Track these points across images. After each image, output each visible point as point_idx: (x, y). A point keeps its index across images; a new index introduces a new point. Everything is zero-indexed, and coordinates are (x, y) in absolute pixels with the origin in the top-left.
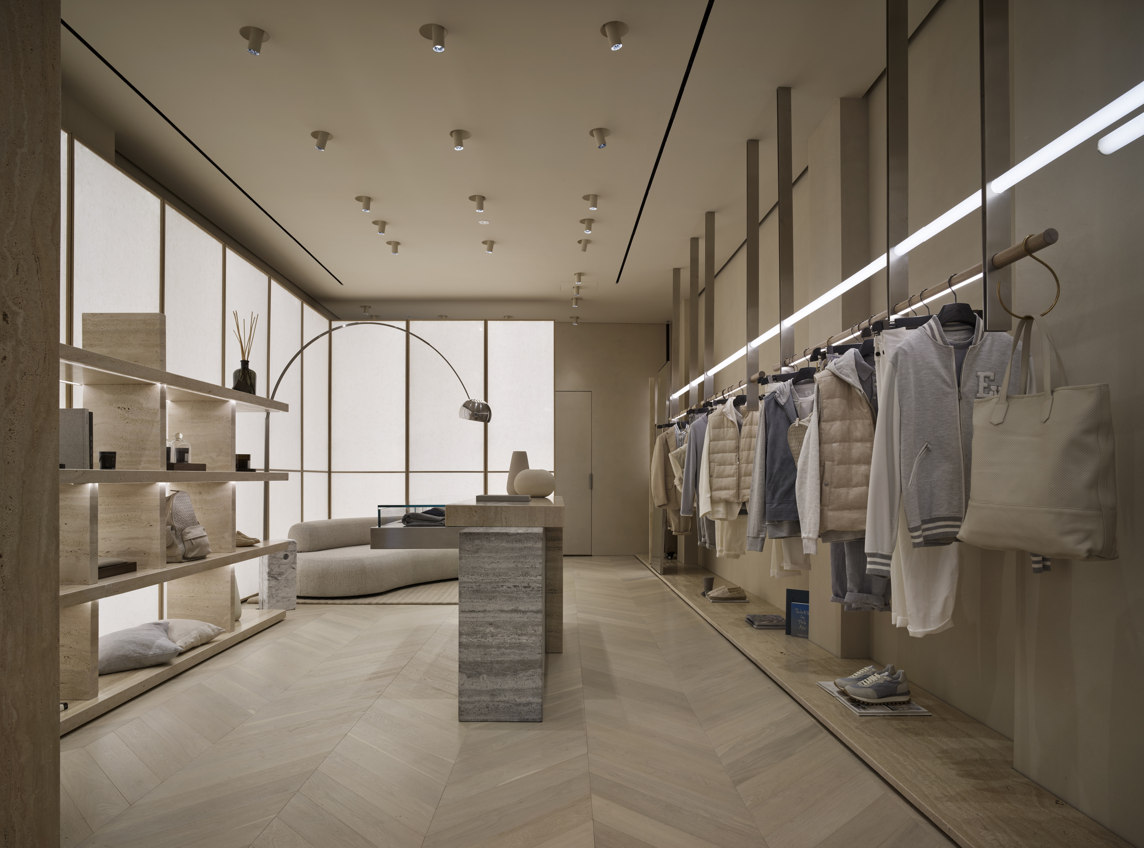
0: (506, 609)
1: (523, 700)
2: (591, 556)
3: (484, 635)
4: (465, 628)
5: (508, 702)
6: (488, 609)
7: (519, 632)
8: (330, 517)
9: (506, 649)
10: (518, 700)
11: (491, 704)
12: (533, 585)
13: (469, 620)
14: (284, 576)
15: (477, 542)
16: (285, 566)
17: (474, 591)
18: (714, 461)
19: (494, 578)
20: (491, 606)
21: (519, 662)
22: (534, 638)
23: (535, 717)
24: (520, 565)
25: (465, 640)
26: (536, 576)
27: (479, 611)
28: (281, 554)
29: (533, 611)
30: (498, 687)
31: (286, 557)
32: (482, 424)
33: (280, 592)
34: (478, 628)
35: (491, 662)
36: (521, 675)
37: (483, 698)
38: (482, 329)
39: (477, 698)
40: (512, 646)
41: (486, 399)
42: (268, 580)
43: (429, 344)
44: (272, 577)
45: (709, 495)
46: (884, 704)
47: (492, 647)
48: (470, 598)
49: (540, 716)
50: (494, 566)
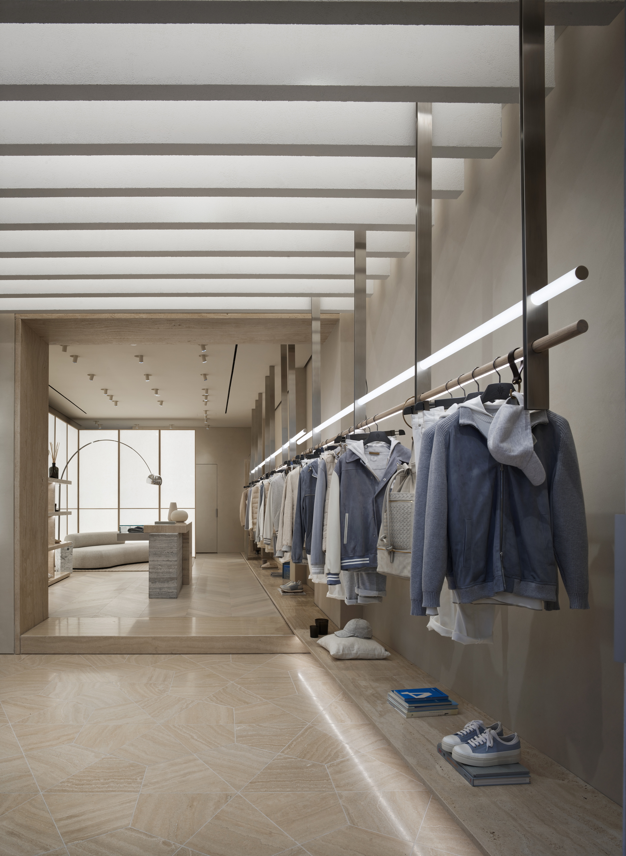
0: (165, 560)
1: (171, 591)
2: (217, 553)
3: (157, 569)
4: (151, 566)
5: (165, 592)
6: (159, 560)
7: (169, 568)
8: (78, 532)
9: (165, 573)
10: (169, 591)
11: (160, 592)
12: (174, 552)
13: (152, 564)
14: (67, 558)
15: (155, 537)
16: (68, 553)
17: (154, 554)
18: (254, 507)
19: (161, 550)
20: (159, 559)
21: (169, 578)
22: (174, 570)
23: (175, 597)
24: (169, 545)
25: (151, 571)
26: (175, 549)
27: (156, 561)
28: (66, 548)
29: (174, 561)
30: (162, 587)
31: (68, 549)
32: (158, 486)
33: (66, 565)
34: (155, 567)
35: (160, 578)
36: (170, 582)
37: (157, 590)
38: (158, 435)
39: (155, 590)
40: (167, 573)
41: (160, 474)
42: (61, 560)
43: (132, 448)
44: (62, 558)
45: (252, 521)
46: (293, 592)
47: (160, 573)
48: (153, 557)
49: (176, 596)
50: (161, 545)
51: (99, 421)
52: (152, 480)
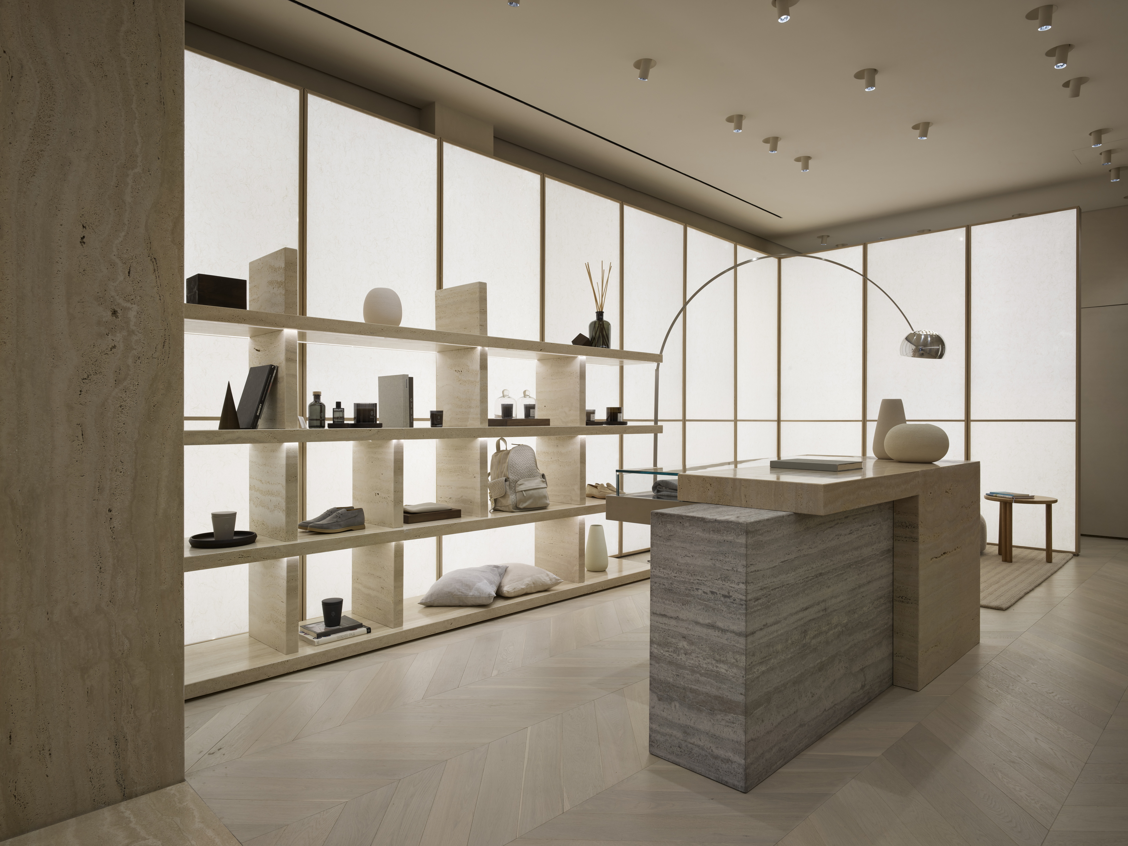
0: (701, 621)
1: (722, 753)
3: (676, 650)
4: (656, 635)
5: (703, 749)
6: (681, 616)
7: (717, 657)
9: (701, 675)
10: (716, 751)
11: (685, 743)
12: (735, 595)
13: (661, 626)
15: (669, 526)
19: (688, 577)
20: (685, 613)
21: (716, 698)
22: (732, 671)
23: (736, 783)
24: (718, 565)
26: (738, 584)
27: (671, 617)
29: (733, 632)
30: (693, 724)
34: (670, 639)
35: (684, 688)
36: (720, 717)
37: (675, 732)
38: (963, 239)
39: (668, 730)
40: (708, 674)
48: (662, 598)
49: (743, 784)
50: (688, 560)
51: (828, 236)
52: (914, 347)
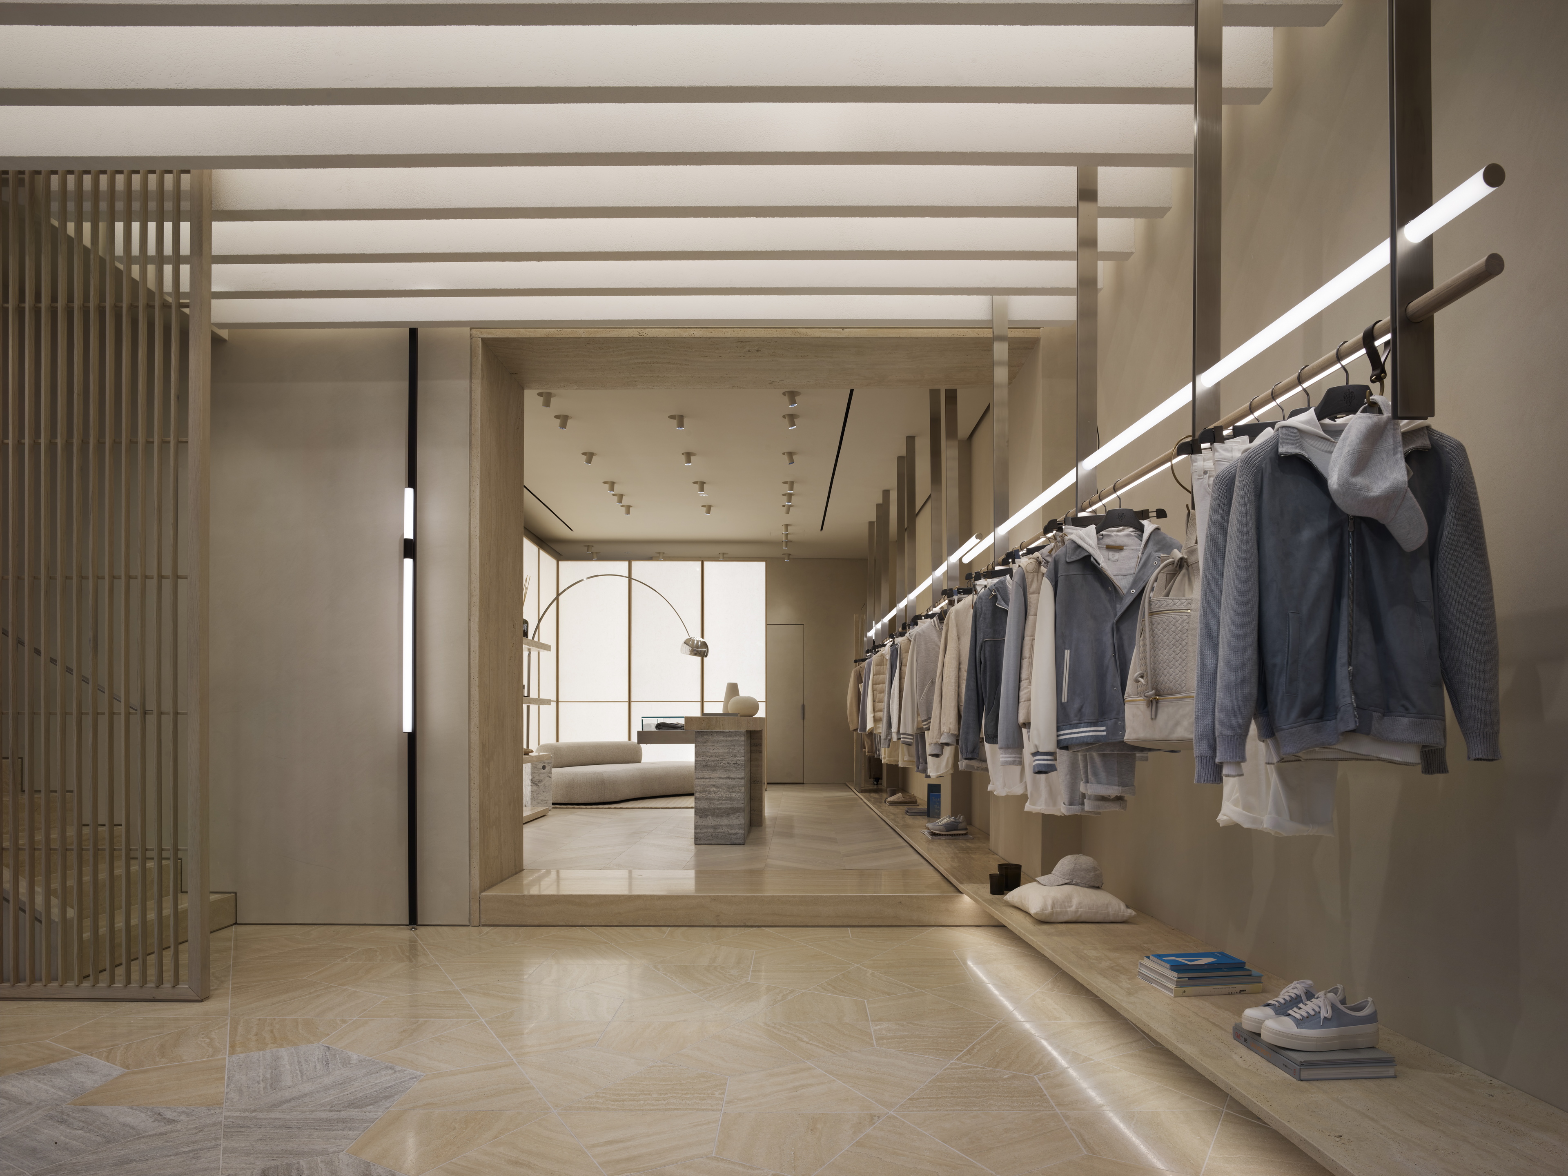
0: (723, 777)
1: (733, 831)
2: (803, 783)
3: (710, 793)
5: (724, 833)
6: (712, 777)
7: (731, 790)
8: (558, 741)
9: (723, 800)
10: (730, 832)
11: (714, 834)
12: (739, 763)
14: (543, 783)
15: (705, 737)
16: (543, 775)
17: (703, 766)
19: (716, 758)
20: (714, 775)
21: (730, 808)
22: (739, 794)
23: (740, 842)
24: (731, 751)
25: (698, 795)
26: (741, 757)
27: (707, 778)
28: (541, 766)
29: (738, 778)
30: (718, 824)
31: (544, 768)
32: (699, 658)
33: (540, 795)
34: (706, 788)
35: (714, 809)
36: (732, 816)
37: (709, 830)
38: (699, 569)
39: (705, 830)
40: (726, 799)
41: (702, 636)
42: (531, 786)
44: (534, 783)
46: (950, 835)
47: (714, 799)
48: (702, 770)
49: (743, 841)
50: (716, 751)
51: (593, 546)
52: (690, 648)
